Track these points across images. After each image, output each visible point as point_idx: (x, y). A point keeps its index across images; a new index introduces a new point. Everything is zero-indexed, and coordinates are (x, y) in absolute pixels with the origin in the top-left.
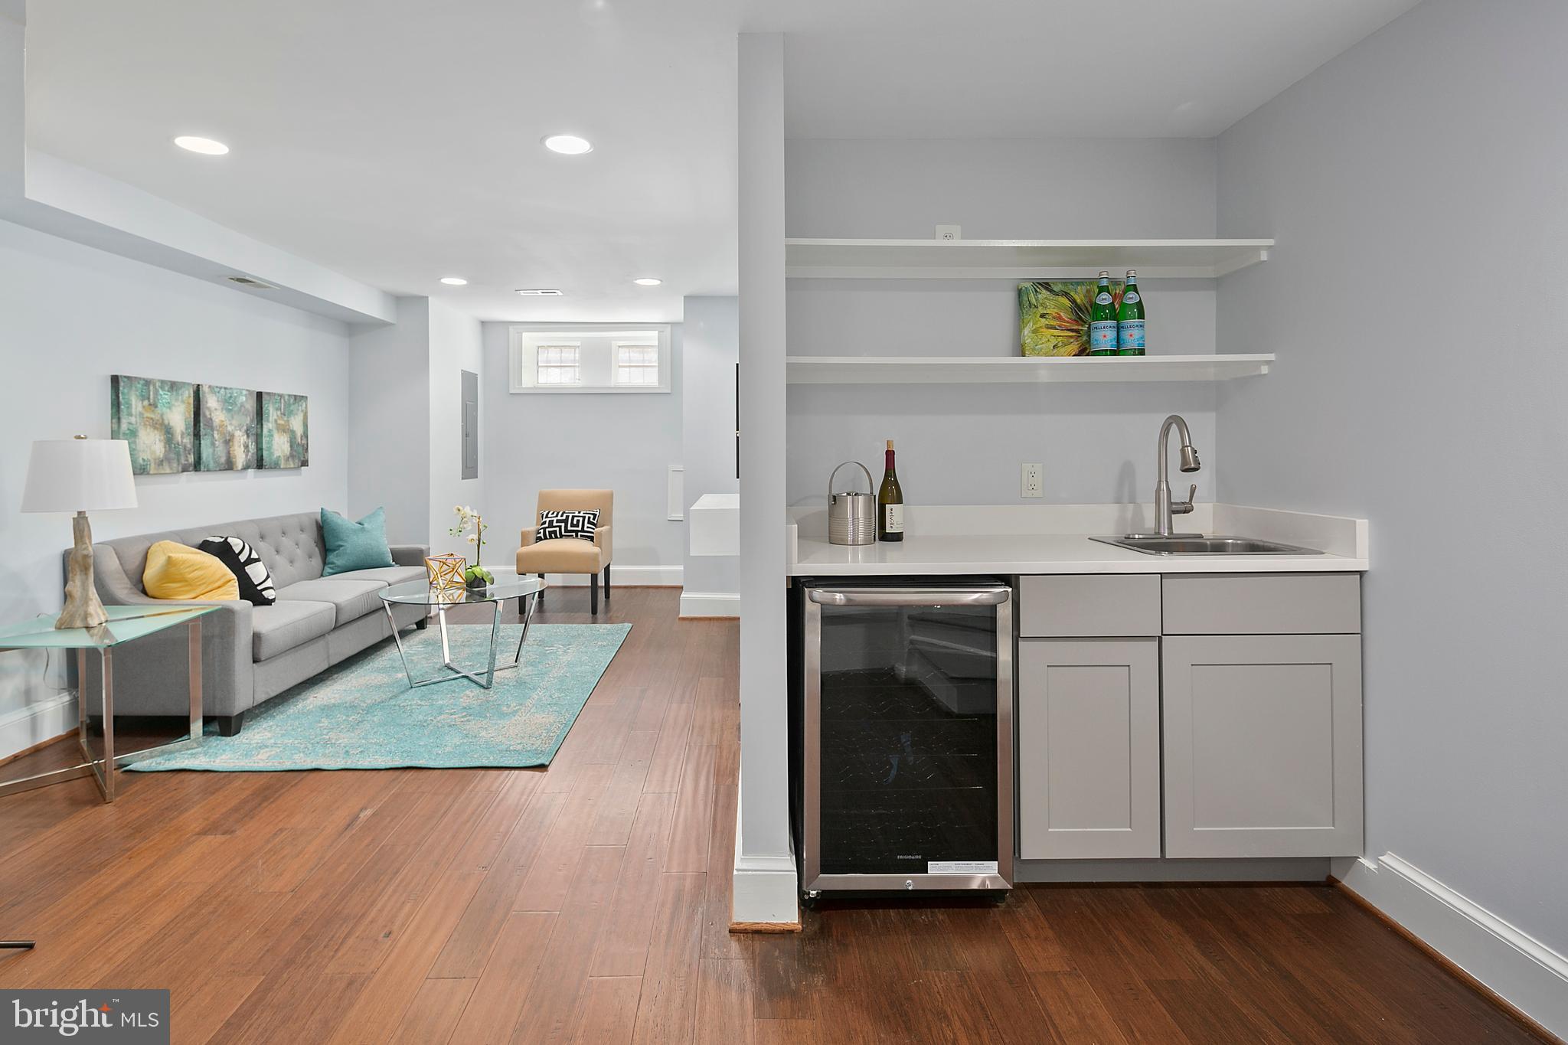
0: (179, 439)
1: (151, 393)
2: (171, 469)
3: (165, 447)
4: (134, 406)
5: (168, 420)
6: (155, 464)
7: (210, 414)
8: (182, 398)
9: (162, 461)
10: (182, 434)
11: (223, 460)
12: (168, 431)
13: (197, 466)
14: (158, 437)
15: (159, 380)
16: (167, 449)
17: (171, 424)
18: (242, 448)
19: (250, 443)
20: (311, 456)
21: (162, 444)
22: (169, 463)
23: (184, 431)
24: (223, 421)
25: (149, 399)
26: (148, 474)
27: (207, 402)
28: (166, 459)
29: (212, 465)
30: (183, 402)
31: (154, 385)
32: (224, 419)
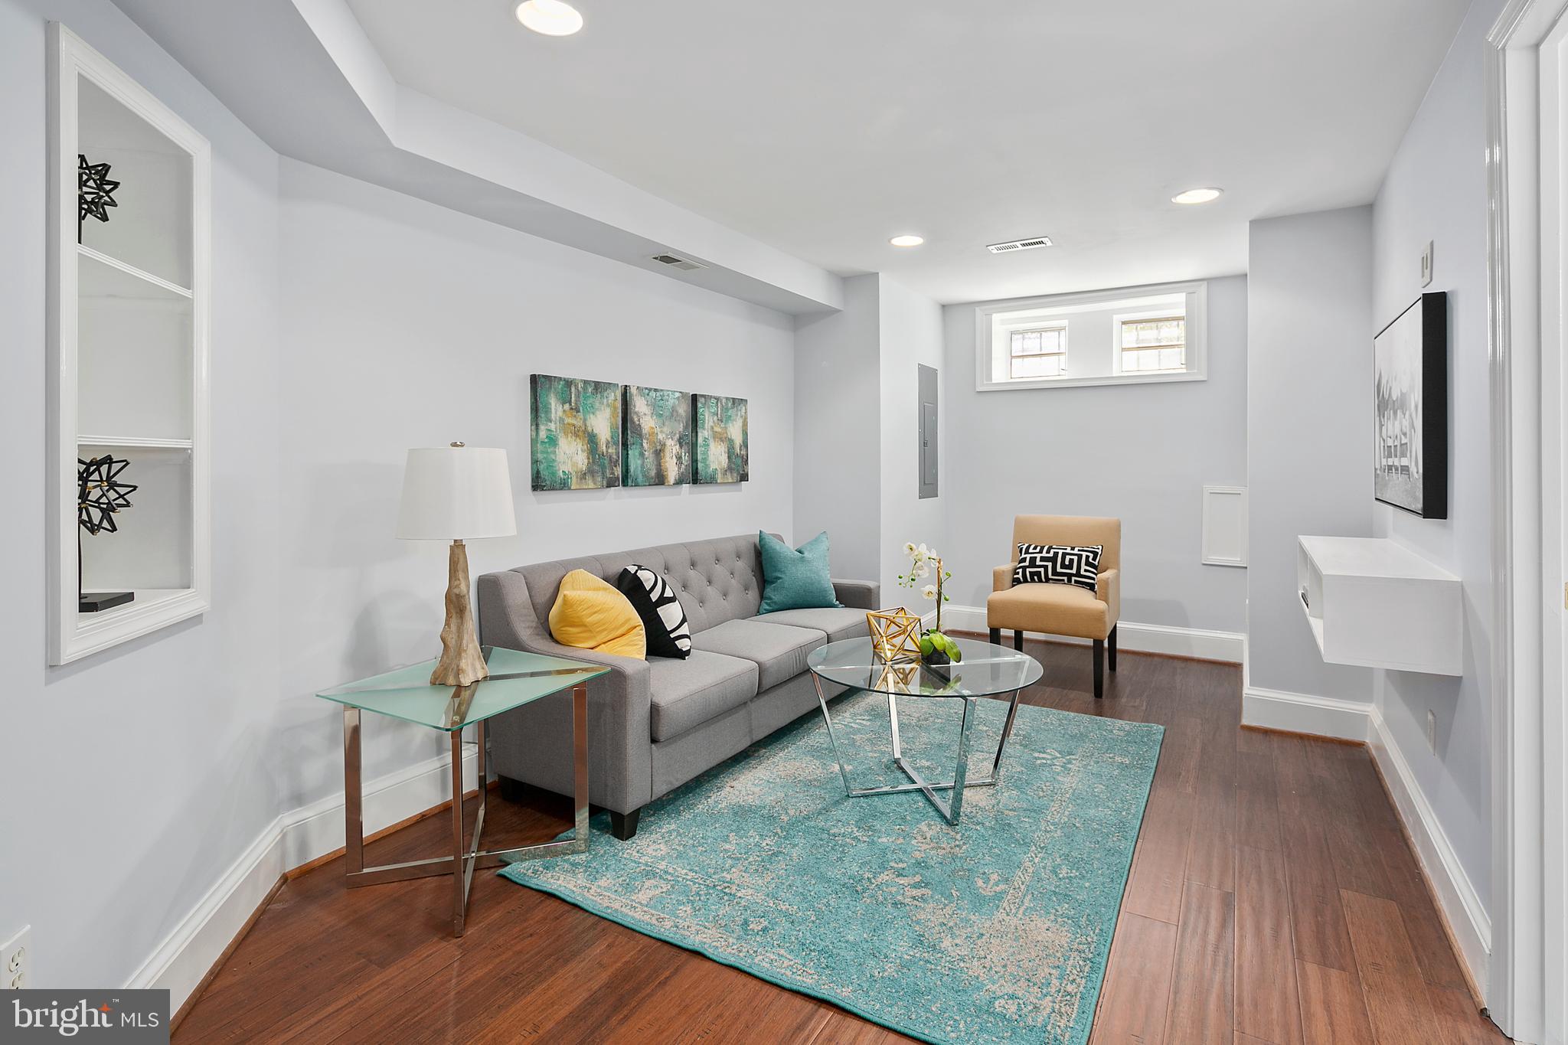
0: (604, 448)
1: (573, 396)
2: (595, 484)
3: (588, 458)
4: (553, 411)
5: (592, 427)
6: (577, 478)
7: (639, 420)
8: (607, 401)
9: (585, 474)
10: (608, 443)
11: (653, 473)
12: (592, 439)
13: (626, 480)
14: (580, 445)
15: (582, 381)
16: (591, 460)
17: (595, 432)
18: (675, 460)
19: (683, 454)
20: (751, 469)
21: (585, 454)
22: (593, 476)
23: (609, 439)
24: (653, 428)
25: (570, 403)
26: (570, 489)
27: (635, 406)
28: (589, 471)
29: (640, 479)
30: (608, 405)
31: (575, 386)
32: (654, 426)
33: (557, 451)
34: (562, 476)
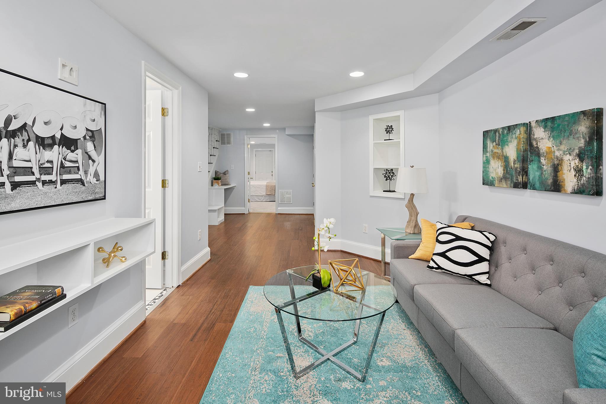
0: (512, 164)
1: (497, 137)
2: (507, 185)
3: (504, 170)
4: (489, 147)
5: (506, 152)
6: (498, 181)
7: (537, 144)
8: (515, 136)
9: (502, 179)
11: (550, 181)
12: (506, 159)
13: (525, 186)
14: (500, 164)
15: (501, 128)
16: (505, 172)
17: (508, 155)
21: (502, 168)
22: (506, 180)
23: (516, 159)
24: (550, 148)
25: (496, 141)
26: (494, 186)
27: (534, 135)
28: (504, 178)
29: (537, 185)
30: (516, 138)
31: (498, 132)
32: (551, 146)
33: (490, 166)
34: (491, 179)
